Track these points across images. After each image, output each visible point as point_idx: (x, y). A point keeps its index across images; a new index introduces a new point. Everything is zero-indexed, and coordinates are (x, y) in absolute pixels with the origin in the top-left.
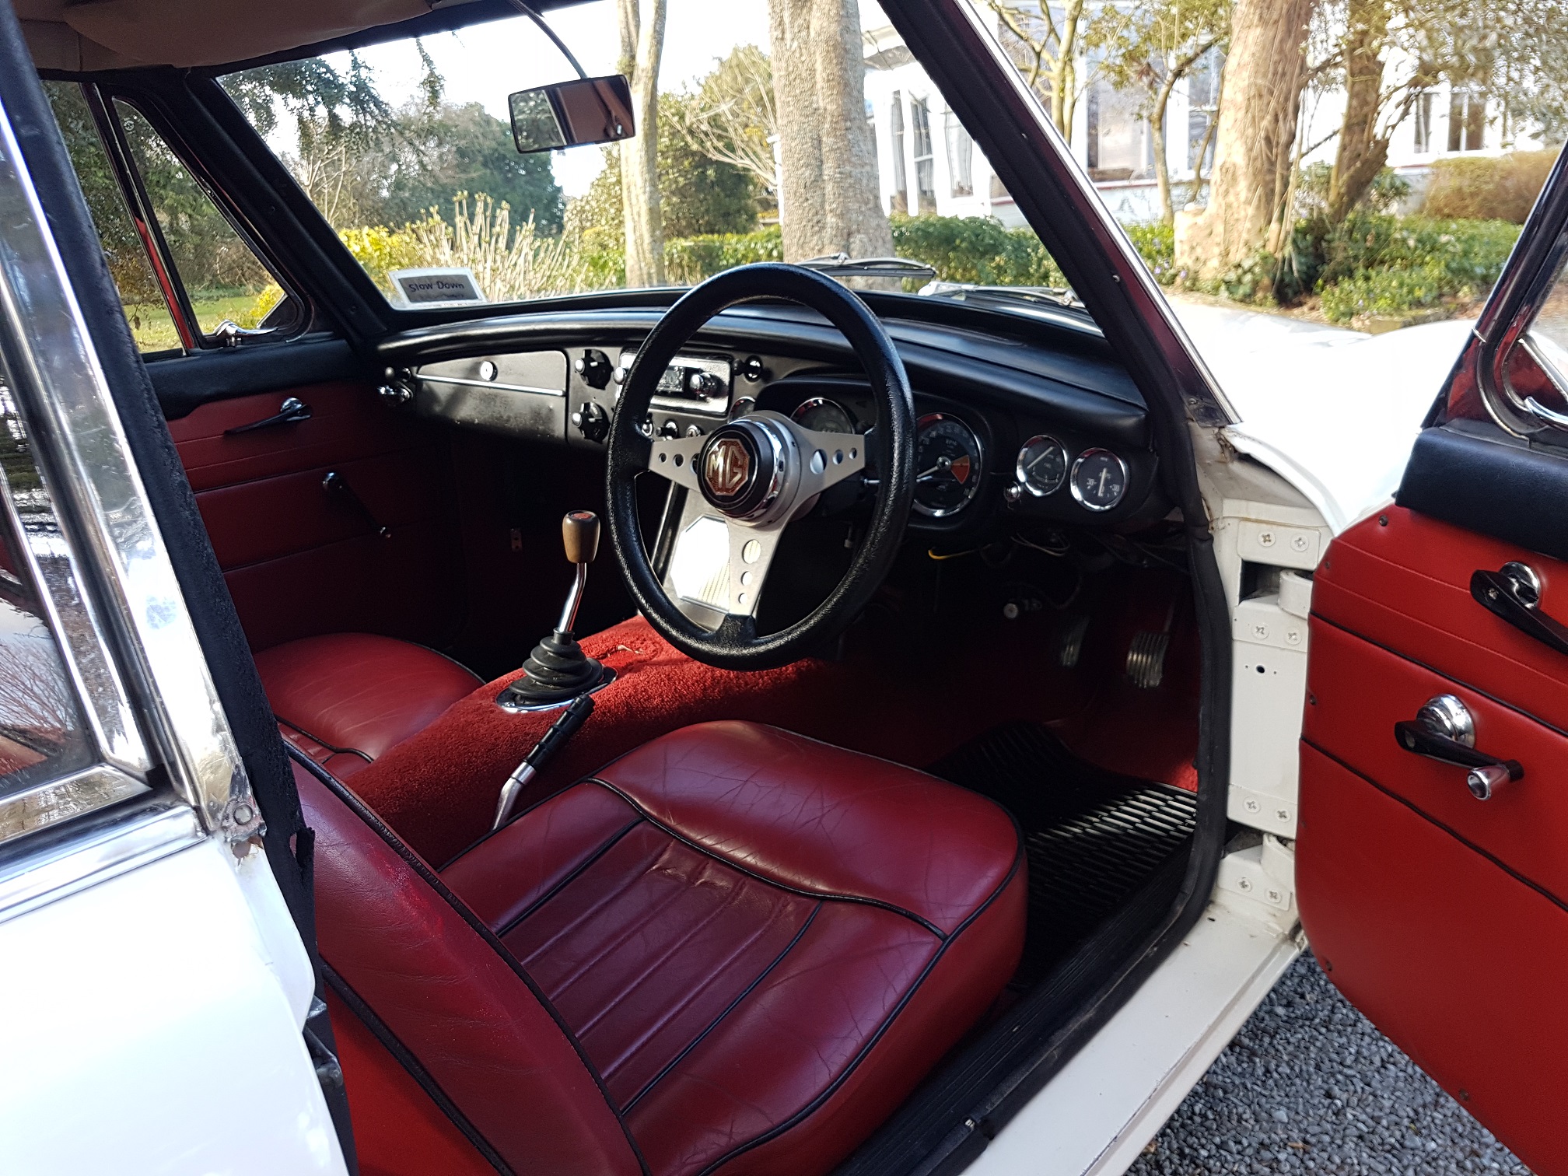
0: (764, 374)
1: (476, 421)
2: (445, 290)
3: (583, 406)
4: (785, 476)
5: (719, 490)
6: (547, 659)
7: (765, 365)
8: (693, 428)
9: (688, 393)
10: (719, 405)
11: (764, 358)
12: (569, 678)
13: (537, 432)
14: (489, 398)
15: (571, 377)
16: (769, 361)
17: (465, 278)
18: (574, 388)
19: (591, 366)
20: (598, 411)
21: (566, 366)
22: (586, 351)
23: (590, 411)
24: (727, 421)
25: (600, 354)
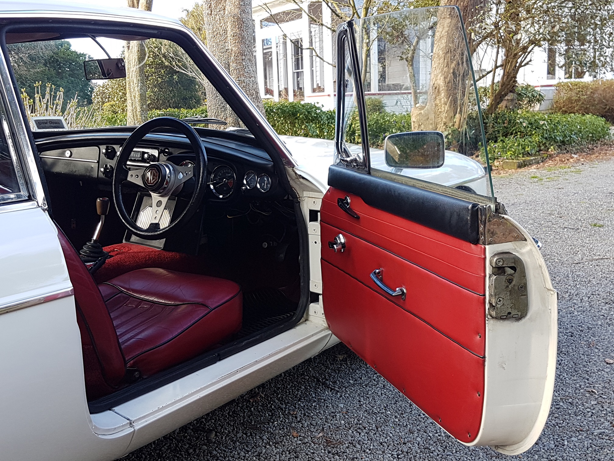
1: (62, 172)
2: (52, 125)
3: (105, 165)
4: (170, 180)
5: (150, 184)
9: (143, 160)
13: (87, 175)
14: (68, 164)
15: (101, 156)
17: (61, 120)
18: (102, 159)
19: (108, 151)
20: (110, 167)
21: (99, 152)
22: (107, 146)
23: (107, 167)
25: (112, 147)
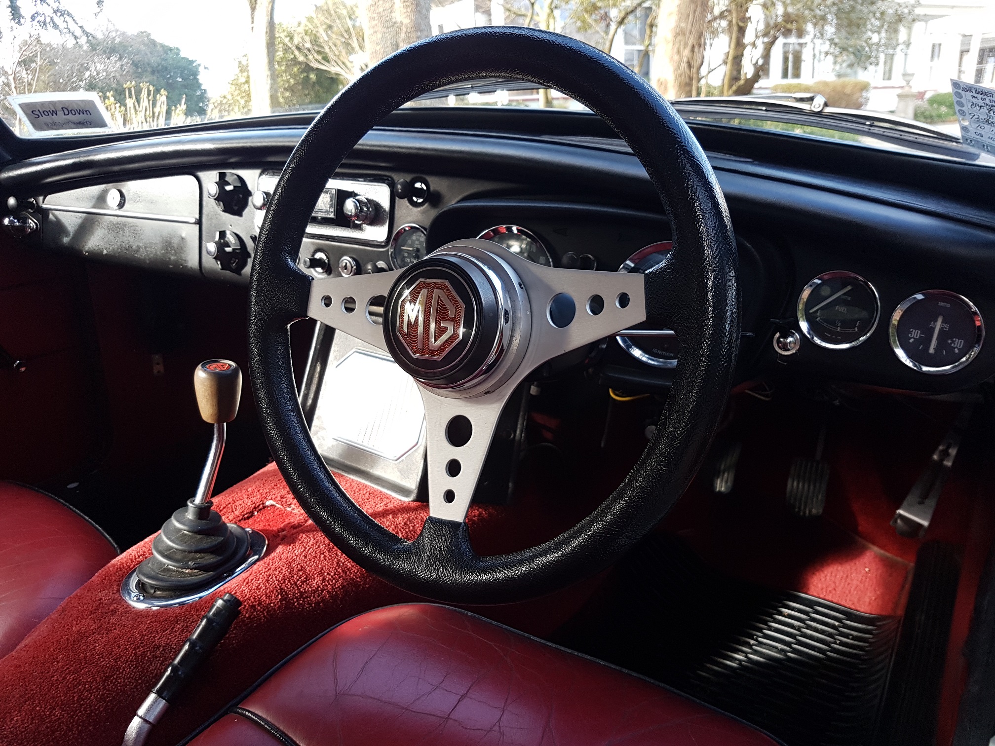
0: (432, 198)
1: (105, 252)
2: (70, 117)
3: (218, 234)
4: (512, 331)
6: (181, 539)
7: (432, 187)
8: (346, 260)
9: (341, 219)
10: (377, 233)
11: (430, 179)
12: (210, 559)
13: (169, 262)
14: (117, 228)
15: (204, 203)
16: (437, 184)
17: (92, 103)
18: (208, 215)
19: (225, 190)
20: (235, 240)
21: (198, 191)
22: (220, 173)
23: (226, 239)
24: (388, 251)
25: (236, 177)
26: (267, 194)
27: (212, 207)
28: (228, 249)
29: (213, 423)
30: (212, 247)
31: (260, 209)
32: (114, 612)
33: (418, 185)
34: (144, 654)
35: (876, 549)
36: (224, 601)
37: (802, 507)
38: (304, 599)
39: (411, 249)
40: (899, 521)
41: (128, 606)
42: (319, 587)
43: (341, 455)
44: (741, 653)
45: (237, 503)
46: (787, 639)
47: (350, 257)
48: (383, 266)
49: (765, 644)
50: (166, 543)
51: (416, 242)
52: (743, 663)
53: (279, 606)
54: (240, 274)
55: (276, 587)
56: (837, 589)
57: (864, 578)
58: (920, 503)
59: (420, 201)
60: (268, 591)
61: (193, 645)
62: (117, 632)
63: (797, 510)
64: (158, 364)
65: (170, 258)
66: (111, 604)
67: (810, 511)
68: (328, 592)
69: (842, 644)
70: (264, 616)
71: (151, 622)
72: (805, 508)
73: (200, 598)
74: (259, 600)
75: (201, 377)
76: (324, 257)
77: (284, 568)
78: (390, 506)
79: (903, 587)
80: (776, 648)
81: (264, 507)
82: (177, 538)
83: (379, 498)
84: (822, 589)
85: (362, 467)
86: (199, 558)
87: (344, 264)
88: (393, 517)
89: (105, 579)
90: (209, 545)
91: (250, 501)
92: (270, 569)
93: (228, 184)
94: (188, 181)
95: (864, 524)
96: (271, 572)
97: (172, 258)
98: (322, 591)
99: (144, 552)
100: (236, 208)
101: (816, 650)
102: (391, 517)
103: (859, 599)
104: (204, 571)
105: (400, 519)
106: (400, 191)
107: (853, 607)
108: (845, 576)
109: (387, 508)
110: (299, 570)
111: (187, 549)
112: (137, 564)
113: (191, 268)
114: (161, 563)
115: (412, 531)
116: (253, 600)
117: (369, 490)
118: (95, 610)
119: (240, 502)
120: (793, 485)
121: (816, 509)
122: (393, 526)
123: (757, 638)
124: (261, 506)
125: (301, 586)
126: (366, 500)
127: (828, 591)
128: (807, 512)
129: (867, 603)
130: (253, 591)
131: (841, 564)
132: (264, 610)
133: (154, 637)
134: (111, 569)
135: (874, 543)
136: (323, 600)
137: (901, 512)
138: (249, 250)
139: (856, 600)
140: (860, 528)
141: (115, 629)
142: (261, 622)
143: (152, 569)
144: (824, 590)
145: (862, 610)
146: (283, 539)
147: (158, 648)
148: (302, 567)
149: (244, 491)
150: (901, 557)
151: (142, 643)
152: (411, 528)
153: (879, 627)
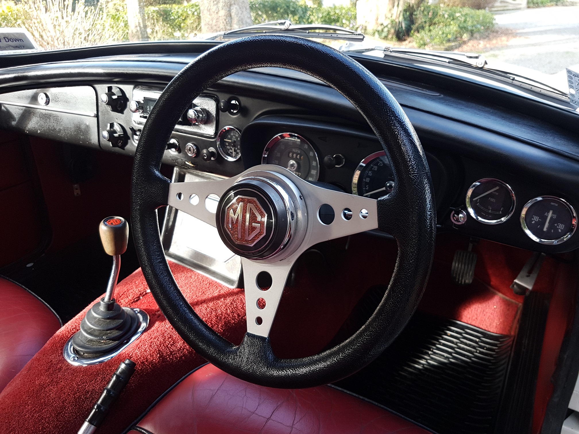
0: (243, 111)
1: (39, 132)
3: (109, 125)
5: (238, 240)
6: (98, 323)
7: (242, 104)
8: (190, 145)
10: (209, 130)
11: (241, 98)
12: (116, 333)
13: (79, 140)
15: (99, 104)
16: (245, 101)
17: (24, 35)
18: (102, 112)
19: (112, 98)
20: (120, 129)
21: (95, 97)
22: (108, 87)
23: (114, 128)
24: (215, 142)
25: (118, 89)
26: (138, 102)
27: (105, 108)
28: (116, 135)
29: (112, 255)
30: (105, 134)
31: (134, 112)
32: (60, 369)
33: (233, 102)
34: (79, 397)
35: (500, 295)
36: (126, 364)
37: (460, 279)
38: (173, 355)
39: (230, 141)
40: (515, 286)
41: (69, 365)
42: (181, 347)
43: (191, 257)
44: (424, 360)
45: (130, 292)
46: (450, 350)
47: (192, 144)
48: (213, 150)
49: (437, 354)
50: (88, 325)
51: (233, 137)
52: (425, 366)
53: (158, 361)
54: (124, 149)
55: (156, 350)
56: (478, 318)
57: (493, 312)
58: (528, 276)
59: (235, 112)
60: (151, 353)
61: (109, 391)
62: (62, 383)
63: (457, 280)
64: (77, 189)
65: (80, 138)
66: (58, 363)
67: (465, 281)
68: (187, 350)
69: (481, 353)
70: (150, 368)
71: (83, 376)
72: (462, 280)
73: (112, 357)
74: (146, 359)
75: (104, 230)
76: (176, 142)
77: (160, 337)
78: (222, 292)
79: (515, 317)
80: (443, 356)
81: (146, 294)
82: (95, 323)
83: (215, 287)
84: (470, 318)
85: (204, 265)
86: (109, 333)
87: (189, 148)
88: (224, 300)
89: (53, 346)
90: (115, 326)
91: (137, 290)
92: (152, 338)
93: (114, 95)
94: (88, 90)
95: (494, 281)
96: (152, 340)
97: (81, 137)
98: (183, 349)
99: (76, 326)
100: (119, 109)
101: (466, 357)
102: (222, 299)
103: (490, 325)
104: (113, 340)
105: (228, 300)
106: (222, 107)
107: (487, 329)
108: (483, 310)
109: (220, 294)
110: (169, 338)
111: (102, 329)
112: (72, 335)
113: (93, 143)
114: (86, 337)
115: (236, 307)
116: (143, 359)
117: (209, 281)
118: (49, 369)
119: (132, 291)
120: (455, 265)
121: (468, 280)
122: (224, 306)
123: (432, 350)
124: (144, 293)
125: (170, 347)
126: (207, 289)
127: (473, 320)
128: (463, 281)
129: (495, 327)
130: (142, 353)
131: (480, 303)
132: (150, 364)
133: (85, 386)
134: (56, 338)
135: (499, 291)
136: (184, 355)
137: (516, 281)
138: (129, 135)
139: (488, 325)
140: (492, 283)
141: (61, 382)
142: (148, 372)
143: (81, 341)
144: (471, 319)
145: (492, 331)
146: (158, 317)
147: (88, 392)
148: (170, 335)
149: (133, 283)
150: (514, 299)
151: (78, 390)
152: (235, 306)
153: (501, 342)
